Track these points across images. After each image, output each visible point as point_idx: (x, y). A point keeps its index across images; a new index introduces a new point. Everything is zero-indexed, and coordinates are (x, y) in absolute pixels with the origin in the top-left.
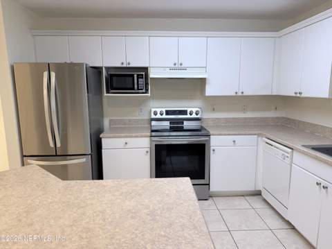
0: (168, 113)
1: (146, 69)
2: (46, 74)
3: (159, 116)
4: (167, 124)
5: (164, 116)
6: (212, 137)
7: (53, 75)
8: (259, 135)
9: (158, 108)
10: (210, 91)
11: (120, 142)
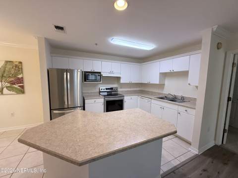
0: (106, 89)
1: (100, 73)
2: (65, 74)
3: (103, 90)
4: (106, 94)
5: (105, 90)
6: (125, 97)
7: (68, 74)
8: (138, 96)
9: (103, 87)
10: (122, 81)
11: (92, 101)
